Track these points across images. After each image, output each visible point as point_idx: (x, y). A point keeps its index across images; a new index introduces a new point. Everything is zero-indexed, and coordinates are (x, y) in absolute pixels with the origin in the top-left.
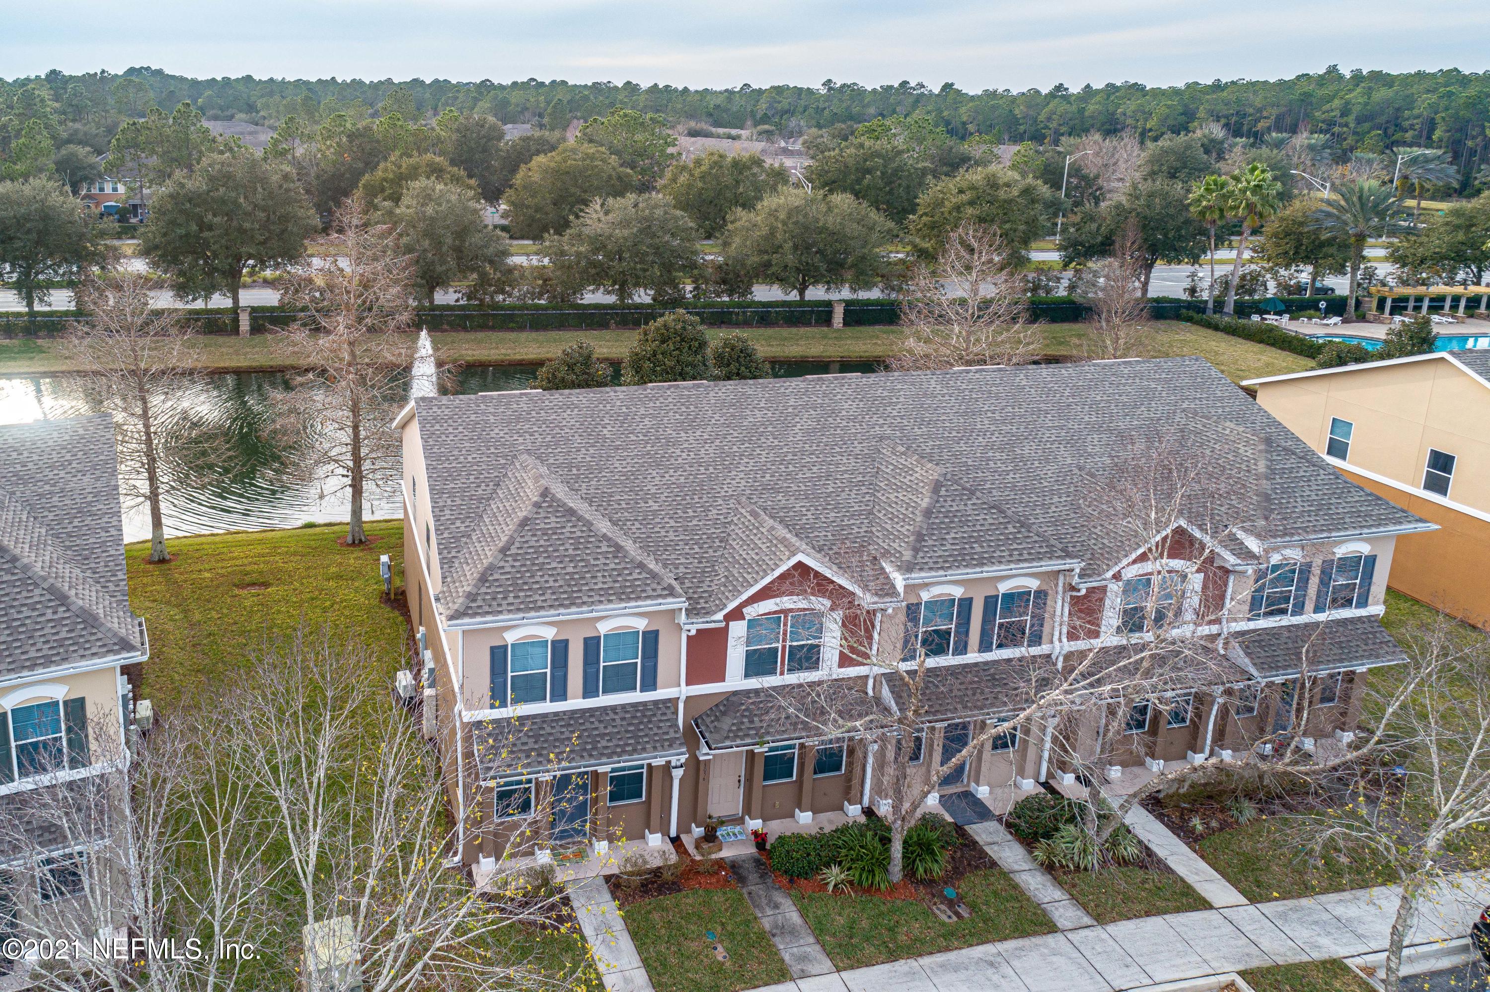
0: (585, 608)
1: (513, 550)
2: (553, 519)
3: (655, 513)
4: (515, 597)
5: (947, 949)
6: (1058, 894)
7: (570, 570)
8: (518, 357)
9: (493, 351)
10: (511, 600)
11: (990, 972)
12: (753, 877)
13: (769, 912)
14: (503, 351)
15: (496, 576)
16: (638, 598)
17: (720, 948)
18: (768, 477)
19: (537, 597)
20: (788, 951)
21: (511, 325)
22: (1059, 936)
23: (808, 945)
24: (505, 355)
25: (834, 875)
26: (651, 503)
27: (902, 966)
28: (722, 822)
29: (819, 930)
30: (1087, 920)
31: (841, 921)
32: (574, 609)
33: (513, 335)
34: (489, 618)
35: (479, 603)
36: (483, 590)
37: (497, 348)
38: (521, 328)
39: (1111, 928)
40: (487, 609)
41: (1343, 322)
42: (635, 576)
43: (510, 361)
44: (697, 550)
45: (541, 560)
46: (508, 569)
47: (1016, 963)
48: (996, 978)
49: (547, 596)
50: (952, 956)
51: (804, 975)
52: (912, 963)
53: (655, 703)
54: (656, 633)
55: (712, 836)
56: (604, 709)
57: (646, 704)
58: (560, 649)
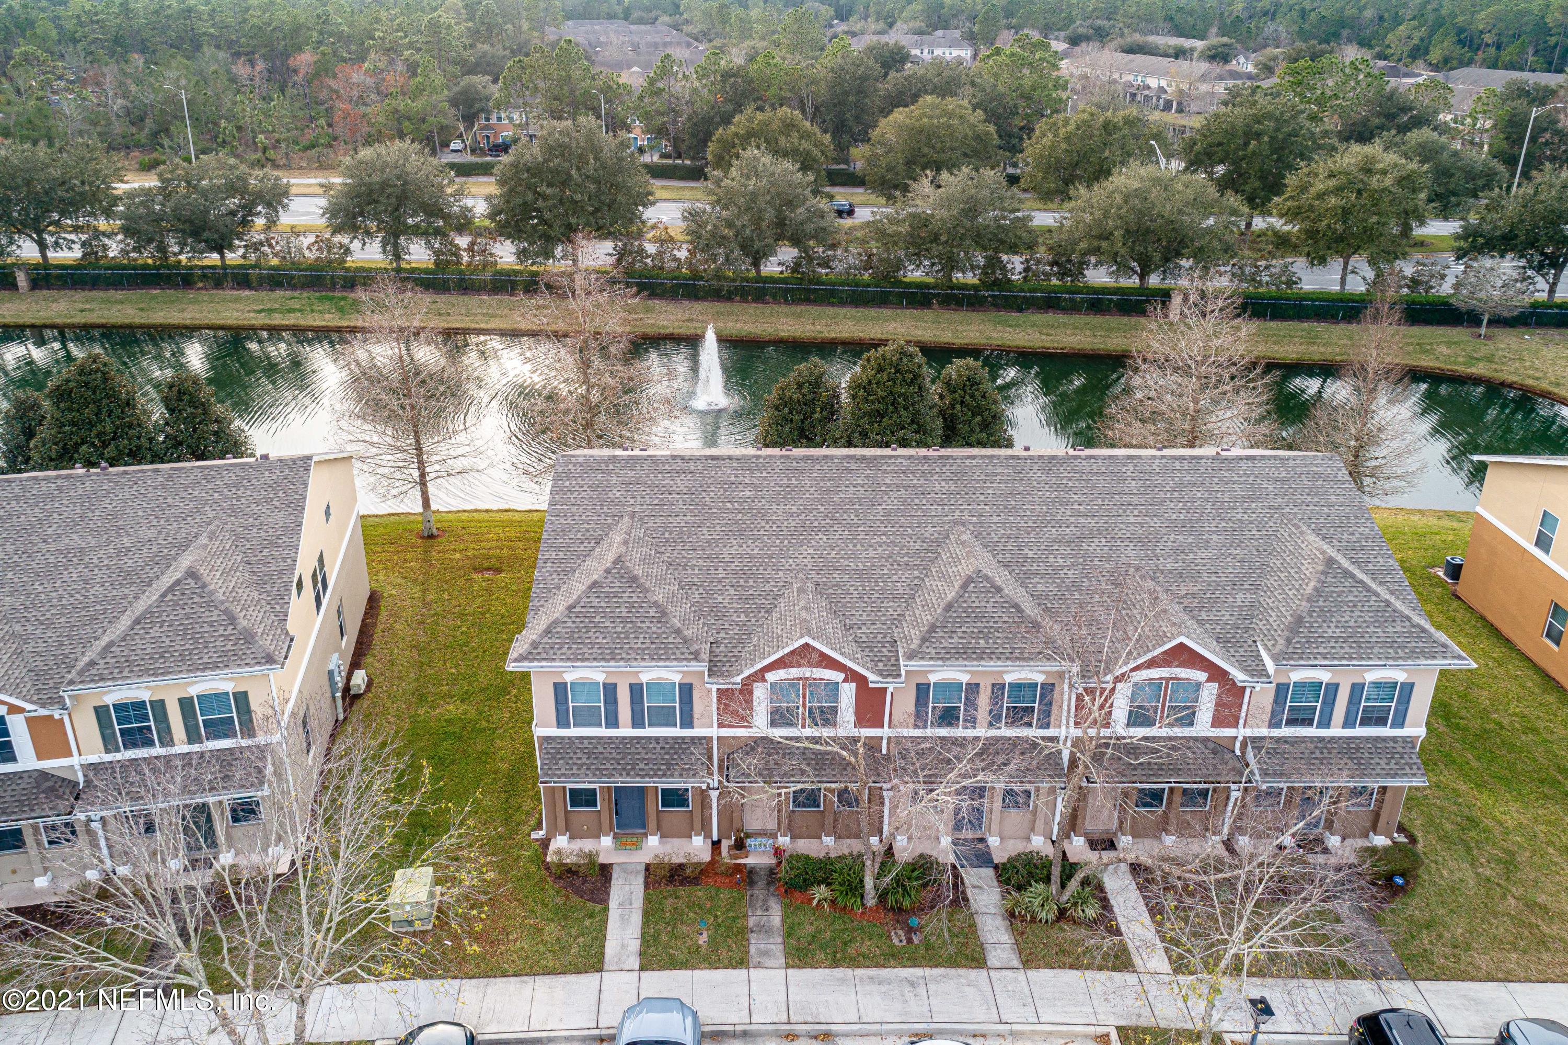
0: (622, 663)
1: (578, 609)
2: (618, 584)
3: (720, 581)
4: (569, 648)
5: (883, 966)
6: (1005, 937)
7: (619, 629)
9: (808, 327)
10: (564, 650)
11: (907, 990)
12: (761, 883)
13: (759, 913)
14: (818, 328)
15: (558, 629)
17: (705, 934)
18: (833, 555)
19: (586, 650)
20: (756, 945)
21: (832, 300)
22: (983, 972)
23: (775, 945)
25: (821, 892)
26: (720, 570)
27: (839, 972)
28: (748, 836)
29: (789, 932)
30: (1016, 963)
31: (811, 929)
32: (612, 663)
33: (831, 311)
34: (544, 663)
35: (539, 650)
36: (546, 640)
37: (813, 324)
38: (842, 303)
39: (1033, 974)
40: (544, 655)
42: (671, 640)
44: (743, 618)
45: (598, 619)
46: (569, 624)
47: (932, 987)
48: (909, 995)
49: (594, 650)
50: (884, 972)
51: (759, 966)
52: (849, 972)
53: (693, 739)
54: (690, 686)
55: (740, 845)
56: (649, 739)
57: (683, 738)
58: (610, 690)
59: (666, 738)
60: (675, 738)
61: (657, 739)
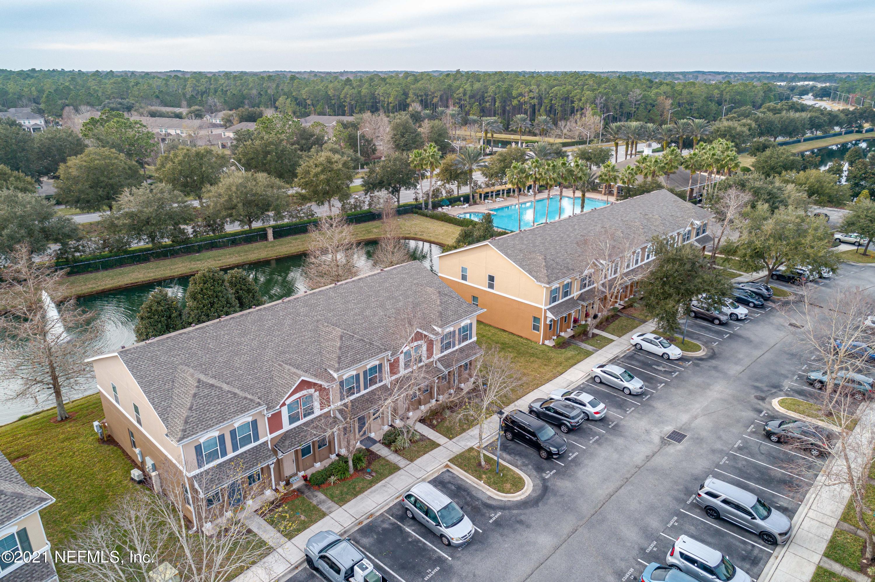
0: (230, 421)
1: (194, 408)
2: (206, 390)
3: (242, 375)
4: (202, 425)
5: (371, 487)
6: (399, 458)
7: (219, 408)
8: (101, 288)
10: (200, 427)
11: (384, 488)
12: (306, 491)
13: (314, 499)
14: (90, 286)
15: (191, 420)
16: (248, 410)
17: (302, 516)
18: (280, 348)
19: (210, 422)
20: (324, 508)
21: (90, 269)
22: (401, 470)
23: (330, 503)
24: (92, 288)
25: (333, 479)
26: (239, 371)
27: (359, 497)
28: (291, 477)
29: (332, 498)
31: (338, 492)
32: (226, 422)
33: (93, 275)
34: (194, 436)
35: (188, 432)
36: (188, 426)
37: (86, 285)
38: (97, 270)
40: (192, 433)
41: (470, 205)
42: (244, 403)
43: (97, 291)
44: (262, 385)
45: (207, 408)
46: (194, 416)
47: (391, 483)
48: (386, 489)
49: (214, 421)
50: (373, 488)
51: (330, 513)
52: (362, 495)
53: (260, 445)
54: (256, 420)
55: (288, 483)
56: (242, 454)
57: (256, 447)
58: (222, 438)
59: (248, 450)
60: (252, 448)
61: (245, 452)
